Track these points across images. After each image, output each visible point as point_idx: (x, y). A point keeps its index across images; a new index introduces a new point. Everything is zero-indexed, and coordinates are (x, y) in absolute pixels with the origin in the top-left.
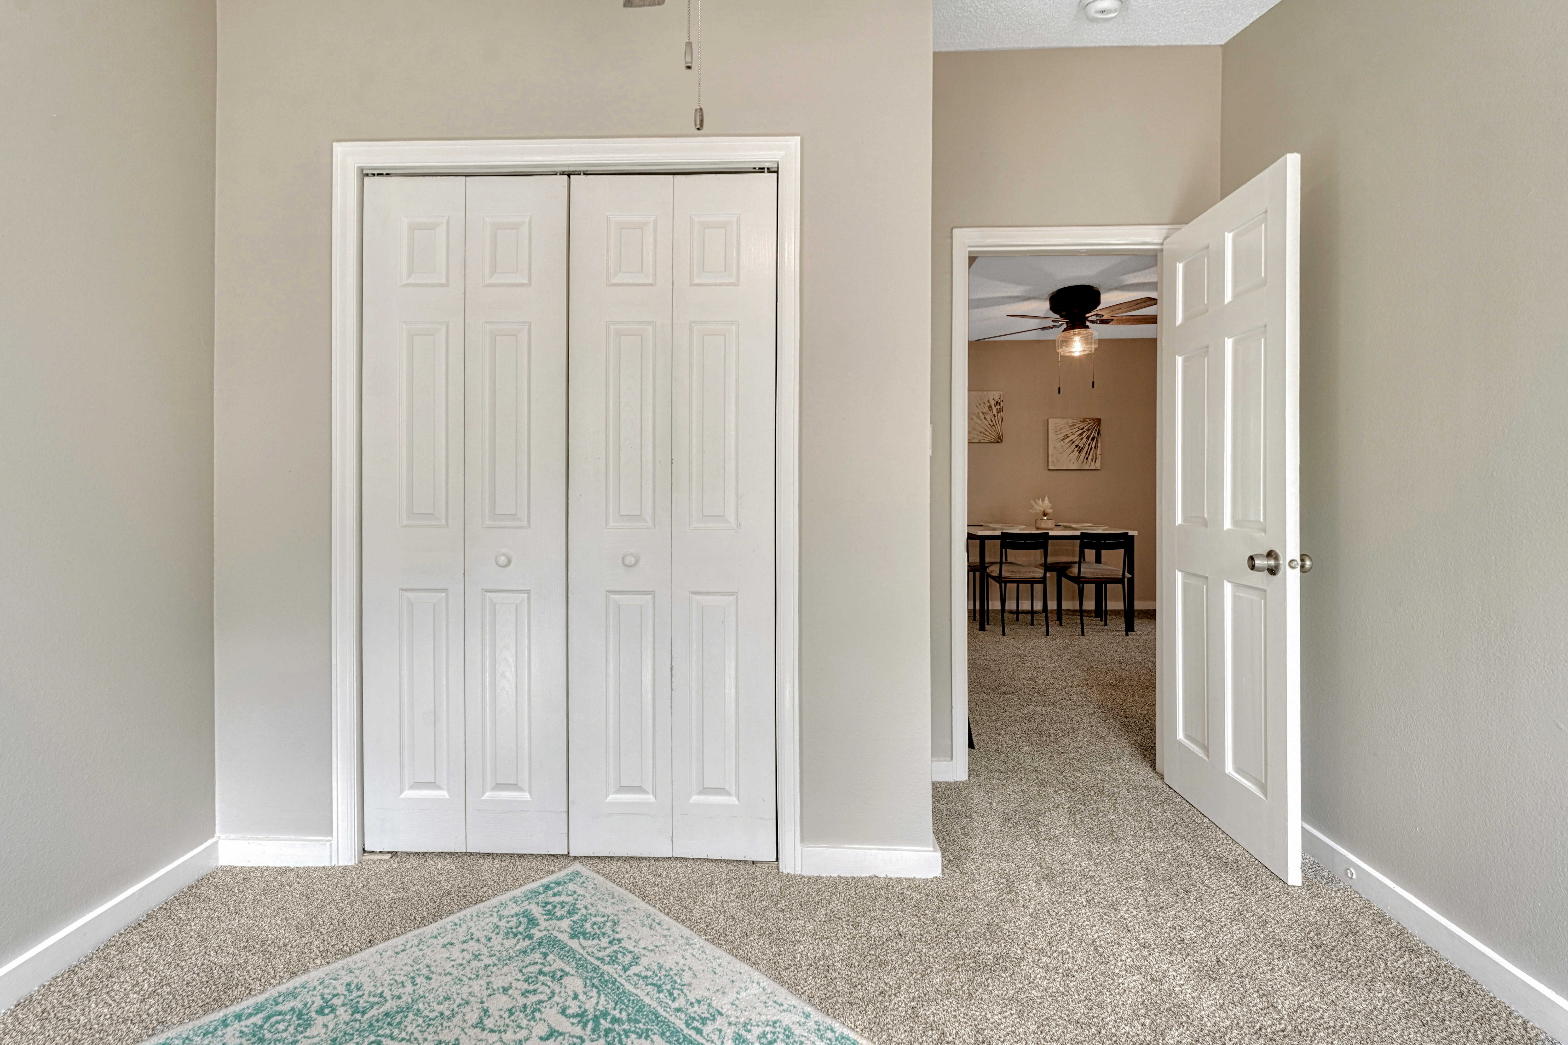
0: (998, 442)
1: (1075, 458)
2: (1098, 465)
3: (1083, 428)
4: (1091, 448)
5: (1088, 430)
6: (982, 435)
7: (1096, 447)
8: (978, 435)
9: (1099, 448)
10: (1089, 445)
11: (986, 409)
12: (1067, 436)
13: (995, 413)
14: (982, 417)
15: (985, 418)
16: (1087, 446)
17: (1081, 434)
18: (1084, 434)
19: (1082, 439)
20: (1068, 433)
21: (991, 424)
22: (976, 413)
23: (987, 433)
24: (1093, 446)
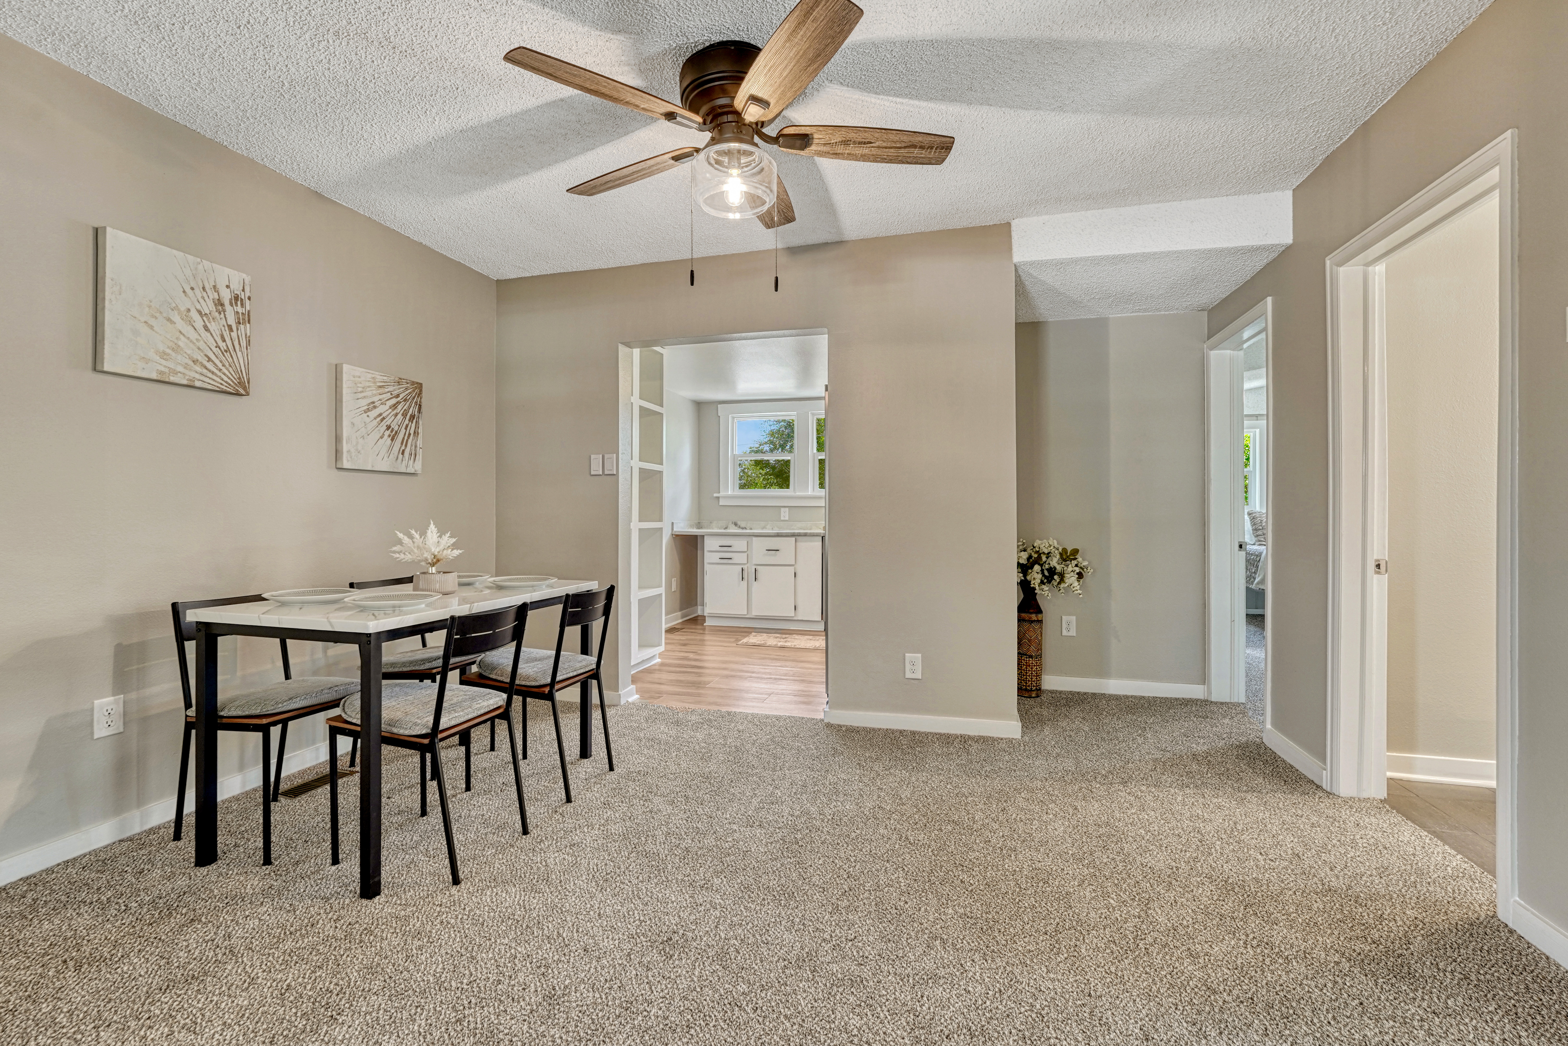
0: (238, 394)
1: (385, 449)
2: (418, 466)
3: (398, 396)
4: (410, 434)
5: (405, 400)
6: (198, 368)
7: (416, 433)
8: (186, 366)
9: (420, 435)
10: (406, 429)
11: (208, 307)
12: (372, 406)
13: (232, 321)
14: (199, 323)
15: (206, 328)
16: (403, 430)
17: (394, 406)
18: (400, 407)
19: (396, 415)
20: (375, 399)
21: (222, 345)
22: (183, 309)
23: (210, 366)
24: (412, 432)
